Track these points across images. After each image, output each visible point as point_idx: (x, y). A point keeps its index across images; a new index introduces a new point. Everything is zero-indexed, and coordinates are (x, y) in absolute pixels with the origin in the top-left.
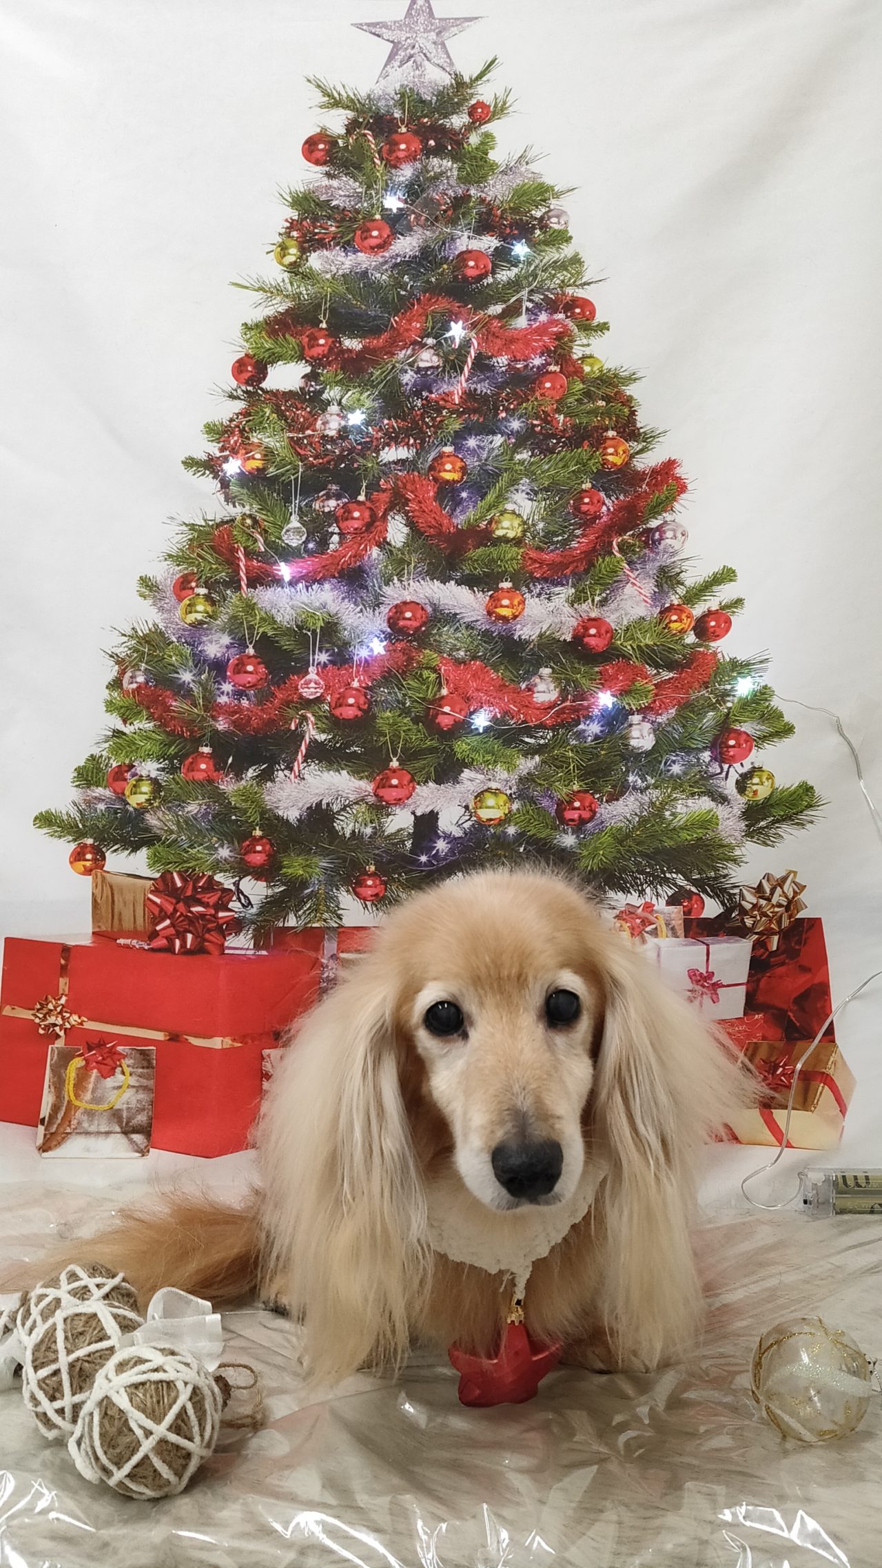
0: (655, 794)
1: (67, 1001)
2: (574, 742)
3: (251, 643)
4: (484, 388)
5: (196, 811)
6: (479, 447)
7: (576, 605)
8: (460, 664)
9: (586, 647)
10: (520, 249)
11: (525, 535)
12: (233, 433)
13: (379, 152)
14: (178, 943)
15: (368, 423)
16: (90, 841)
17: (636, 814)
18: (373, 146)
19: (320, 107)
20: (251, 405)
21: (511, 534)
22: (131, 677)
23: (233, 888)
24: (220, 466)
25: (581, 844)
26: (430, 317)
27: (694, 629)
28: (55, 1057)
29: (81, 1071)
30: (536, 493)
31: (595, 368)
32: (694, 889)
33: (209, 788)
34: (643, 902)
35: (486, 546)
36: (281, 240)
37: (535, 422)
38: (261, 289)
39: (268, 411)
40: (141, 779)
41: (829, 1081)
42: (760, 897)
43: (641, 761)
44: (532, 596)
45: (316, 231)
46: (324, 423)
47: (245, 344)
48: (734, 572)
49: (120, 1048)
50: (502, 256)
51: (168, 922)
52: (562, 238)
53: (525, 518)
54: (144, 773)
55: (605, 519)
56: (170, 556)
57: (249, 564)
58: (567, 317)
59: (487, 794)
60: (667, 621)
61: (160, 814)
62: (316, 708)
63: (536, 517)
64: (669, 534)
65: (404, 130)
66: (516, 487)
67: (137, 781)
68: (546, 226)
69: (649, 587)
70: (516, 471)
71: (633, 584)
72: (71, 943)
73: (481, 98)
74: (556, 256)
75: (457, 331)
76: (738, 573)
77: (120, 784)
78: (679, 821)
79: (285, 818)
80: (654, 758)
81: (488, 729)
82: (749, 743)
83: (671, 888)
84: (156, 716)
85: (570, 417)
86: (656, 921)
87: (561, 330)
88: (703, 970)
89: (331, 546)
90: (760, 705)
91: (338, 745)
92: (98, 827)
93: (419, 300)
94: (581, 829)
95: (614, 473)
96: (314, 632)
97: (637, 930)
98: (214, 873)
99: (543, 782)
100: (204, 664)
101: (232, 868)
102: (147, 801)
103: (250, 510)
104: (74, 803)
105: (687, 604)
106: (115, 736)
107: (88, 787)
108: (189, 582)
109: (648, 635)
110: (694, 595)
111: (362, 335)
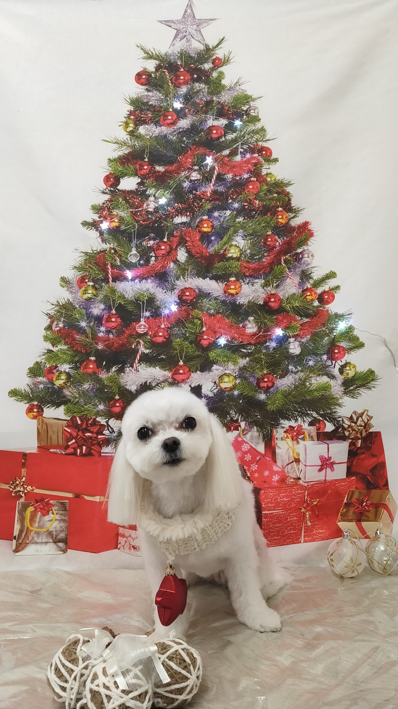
0: (301, 375)
1: (25, 479)
2: (264, 351)
3: (114, 308)
4: (221, 189)
5: (88, 388)
6: (219, 216)
7: (265, 288)
8: (212, 316)
9: (270, 307)
10: (238, 123)
11: (241, 256)
12: (104, 210)
13: (171, 80)
14: (79, 451)
15: (168, 205)
16: (36, 403)
17: (293, 384)
18: (168, 77)
19: (143, 59)
20: (113, 197)
21: (235, 256)
22: (57, 324)
23: (105, 424)
24: (99, 225)
25: (268, 398)
26: (196, 157)
27: (318, 299)
28: (20, 507)
29: (33, 513)
30: (246, 237)
31: (273, 179)
32: (321, 418)
33: (94, 376)
34: (297, 424)
35: (223, 261)
36: (125, 120)
37: (245, 204)
38: (116, 143)
39: (121, 200)
40: (61, 373)
41: (386, 507)
42: (351, 422)
43: (294, 359)
44: (245, 284)
45: (142, 116)
46: (147, 205)
47: (110, 168)
48: (335, 273)
49: (51, 502)
50: (230, 127)
51: (74, 441)
52: (256, 119)
53: (241, 248)
54: (63, 370)
55: (278, 248)
56: (75, 267)
57: (113, 271)
58: (259, 156)
59: (224, 376)
60: (305, 295)
61: (70, 389)
62: (144, 338)
63: (246, 248)
64: (306, 256)
65: (182, 70)
66: (237, 234)
67: (59, 374)
68: (249, 114)
69: (297, 280)
70: (237, 227)
71: (290, 278)
72: (27, 451)
73: (218, 56)
74: (254, 128)
75: (209, 160)
76: (337, 273)
77: (50, 376)
78: (313, 387)
79: (130, 390)
80: (301, 358)
81: (225, 345)
82: (344, 351)
83: (310, 418)
84: (69, 343)
85: (261, 201)
86: (304, 433)
87: (257, 161)
88: (326, 456)
89: (151, 262)
90: (348, 334)
91: (154, 355)
92: (40, 396)
93: (191, 149)
94: (268, 391)
95: (282, 227)
96: (143, 302)
97: (295, 438)
98: (97, 417)
99: (250, 370)
100: (92, 318)
101: (105, 414)
102: (64, 383)
103: (113, 246)
104: (28, 385)
105: (314, 288)
106: (49, 353)
107: (35, 377)
108: (84, 279)
109: (297, 302)
110: (317, 284)
111: (165, 164)
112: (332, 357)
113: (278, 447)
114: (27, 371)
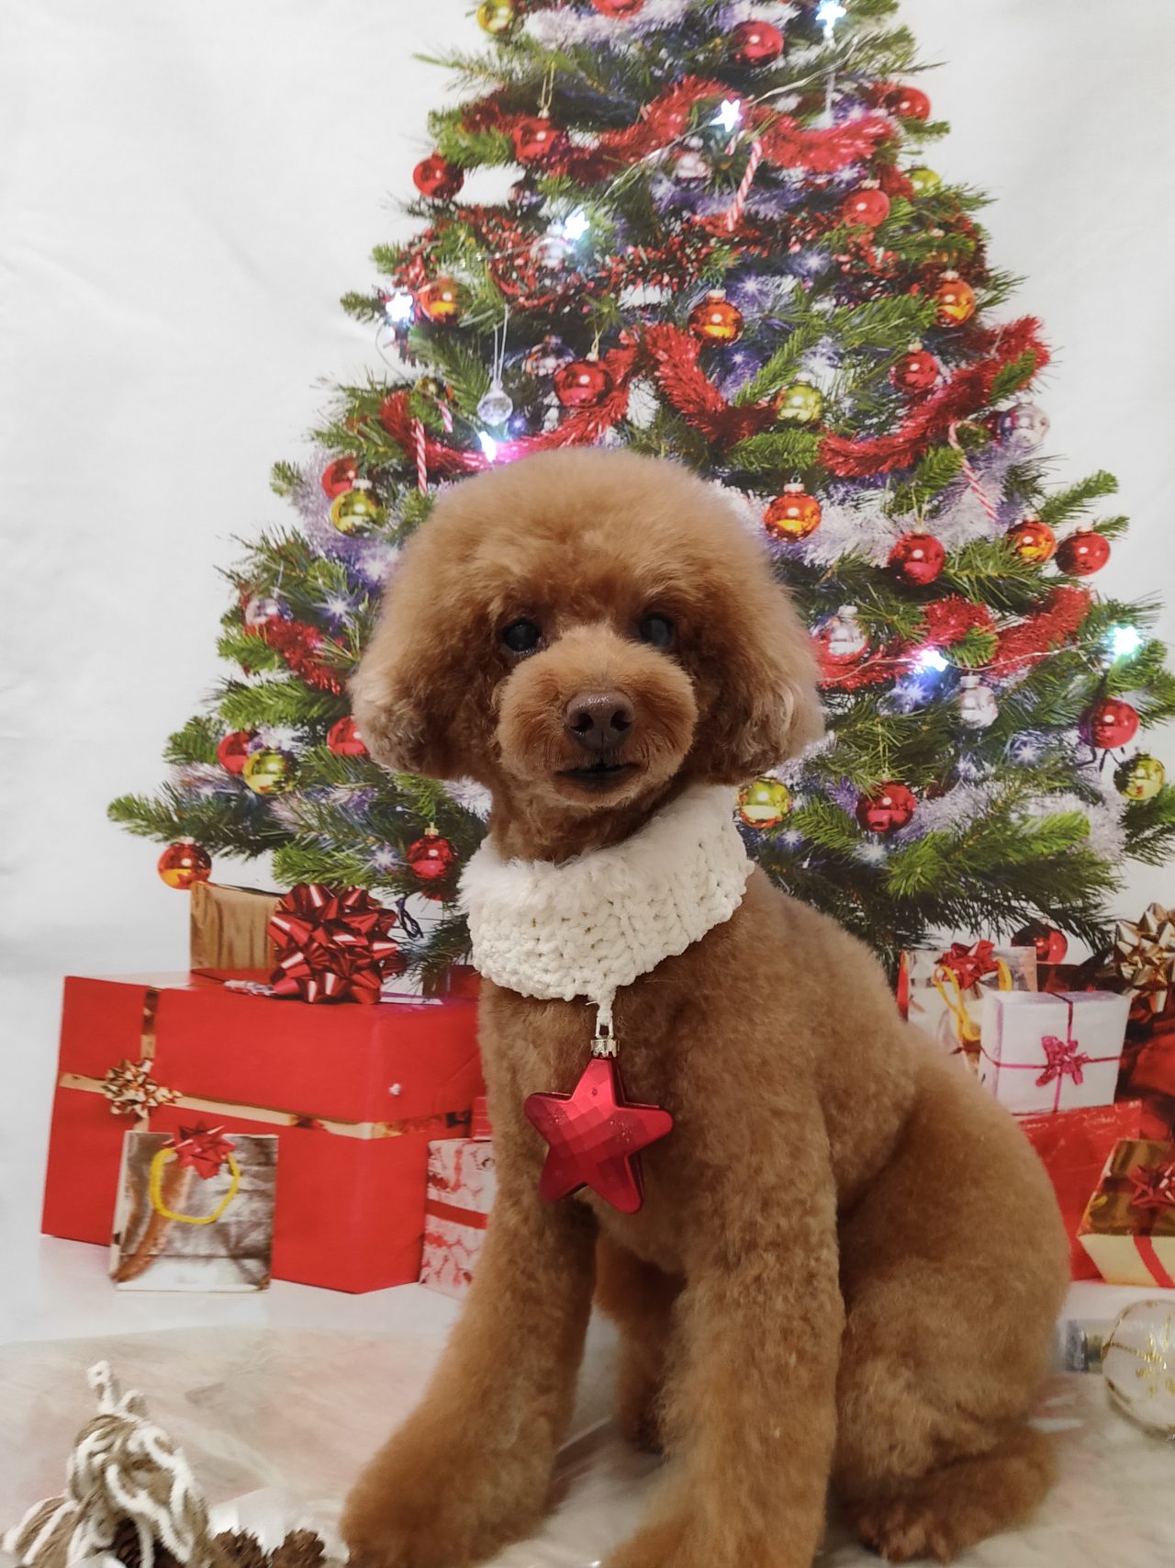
0: (996, 789)
1: (153, 1068)
2: (885, 713)
4: (770, 211)
5: (347, 797)
6: (761, 292)
7: (895, 516)
9: (907, 576)
10: (828, 13)
11: (824, 417)
12: (413, 262)
14: (313, 987)
16: (188, 840)
17: (968, 816)
20: (439, 225)
21: (804, 416)
22: (259, 608)
23: (396, 909)
25: (891, 859)
26: (695, 110)
27: (1056, 556)
28: (135, 1148)
29: (172, 1168)
30: (842, 357)
31: (930, 184)
32: (1052, 924)
33: (365, 767)
34: (978, 940)
35: (767, 431)
37: (843, 258)
38: (457, 64)
39: (462, 234)
40: (267, 752)
42: (1143, 937)
43: (976, 741)
44: (832, 503)
46: (540, 250)
47: (432, 140)
48: (1113, 479)
49: (227, 1137)
50: (801, 29)
51: (299, 957)
53: (825, 393)
54: (273, 744)
55: (940, 393)
56: (319, 434)
57: (431, 449)
58: (890, 114)
59: (758, 785)
60: (1018, 544)
61: (294, 803)
63: (841, 391)
64: (1024, 422)
66: (813, 349)
67: (262, 755)
69: (994, 494)
70: (813, 327)
71: (974, 489)
72: (160, 985)
74: (877, 30)
76: (1118, 478)
77: (234, 761)
78: (1031, 827)
79: (471, 811)
80: (996, 738)
82: (1132, 721)
83: (1019, 921)
84: (293, 662)
85: (893, 251)
86: (996, 967)
87: (881, 131)
88: (1063, 1039)
89: (548, 425)
90: (1147, 668)
92: (201, 821)
93: (680, 84)
94: (891, 836)
95: (954, 330)
97: (968, 980)
98: (369, 888)
99: (839, 770)
100: (363, 588)
101: (395, 880)
102: (277, 783)
103: (436, 370)
104: (167, 787)
105: (1048, 521)
106: (232, 691)
107: (189, 764)
108: (345, 471)
109: (991, 563)
110: (1056, 510)
111: (599, 125)
112: (1094, 738)
113: (918, 1005)
114: (165, 744)
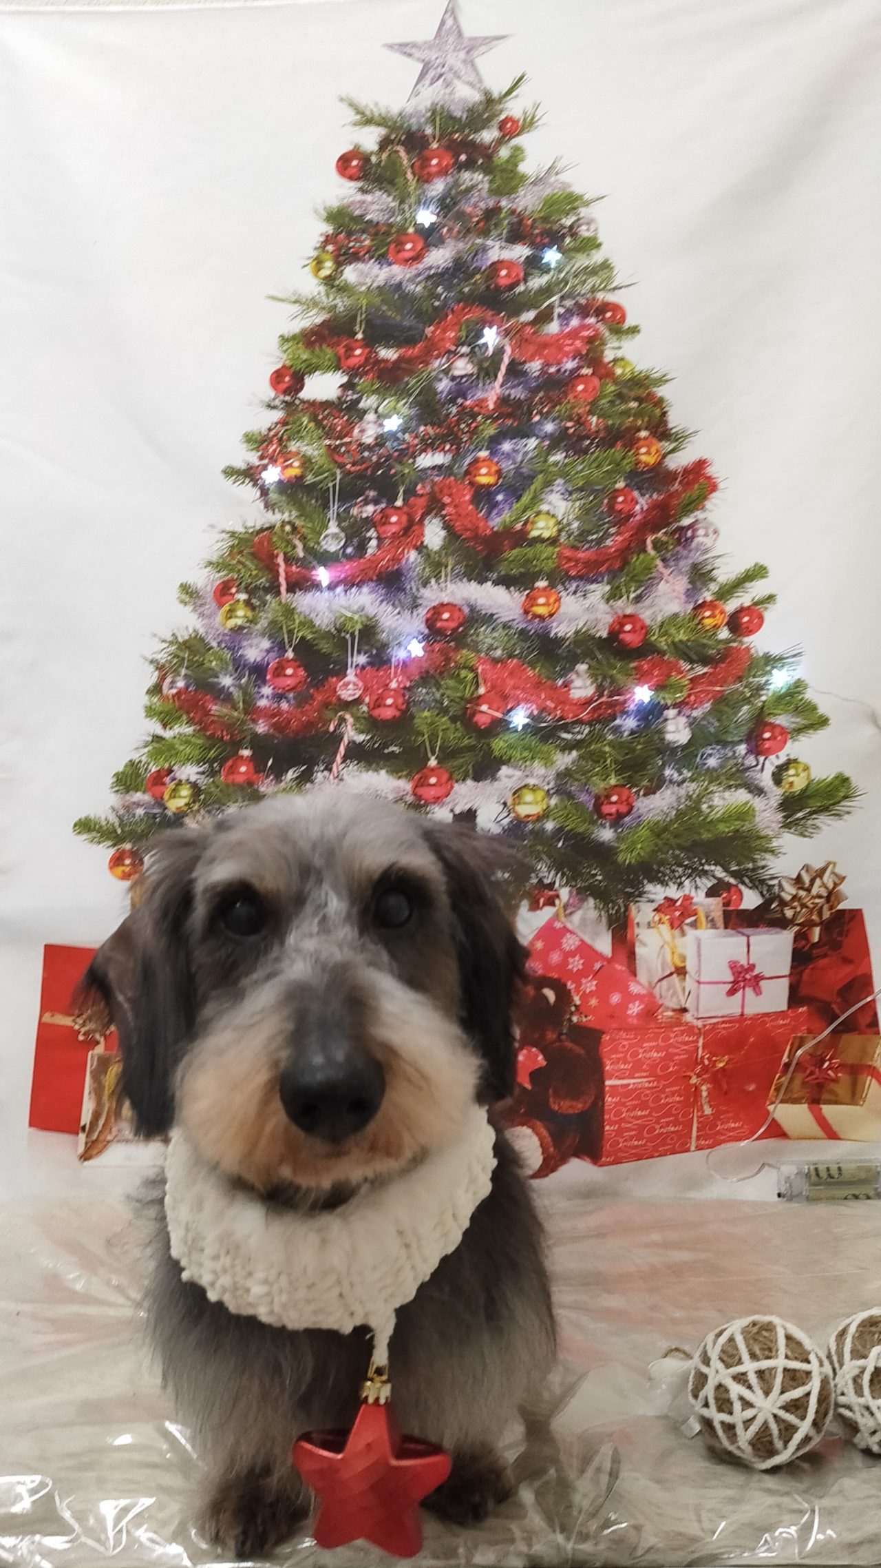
0: (692, 787)
2: (611, 737)
3: (290, 647)
4: (518, 393)
6: (513, 450)
7: (611, 602)
8: (497, 662)
9: (621, 642)
10: (552, 256)
11: (560, 535)
12: (271, 442)
13: (412, 166)
15: (404, 431)
16: (127, 846)
17: (673, 807)
18: (405, 162)
19: (353, 125)
20: (289, 414)
21: (546, 534)
22: (172, 682)
24: (259, 474)
25: (619, 839)
26: (463, 327)
27: (728, 624)
28: (95, 1063)
30: (571, 494)
31: (627, 370)
32: (732, 881)
33: (249, 791)
34: (682, 894)
35: (521, 546)
36: (316, 254)
37: (570, 424)
38: (297, 301)
40: (180, 783)
42: (800, 888)
43: (677, 755)
44: (568, 594)
45: (351, 245)
46: (362, 431)
47: (283, 355)
48: (765, 569)
50: (534, 264)
52: (592, 244)
53: (560, 518)
54: (184, 777)
55: (639, 517)
56: (210, 563)
57: (289, 569)
58: (598, 321)
59: (525, 791)
60: (701, 617)
61: (199, 818)
62: (355, 709)
63: (571, 517)
64: (701, 532)
65: (435, 146)
66: (551, 488)
67: (177, 785)
68: (576, 234)
69: (682, 584)
70: (550, 473)
71: (667, 581)
73: (510, 113)
74: (586, 263)
75: (491, 337)
76: (770, 568)
77: (159, 789)
78: (716, 814)
80: (691, 752)
81: (526, 726)
82: (784, 736)
83: (710, 880)
84: (196, 720)
85: (604, 419)
86: (695, 913)
87: (592, 334)
88: (744, 962)
89: (370, 551)
90: (793, 698)
91: (376, 745)
92: (136, 832)
93: (452, 310)
94: (618, 823)
95: (648, 472)
96: (353, 635)
97: (677, 923)
99: (580, 778)
100: (244, 668)
102: (186, 805)
103: (290, 516)
104: (113, 809)
105: (720, 600)
106: (155, 741)
107: (128, 793)
108: (230, 588)
109: (682, 631)
110: (727, 592)
111: (398, 345)
113: (641, 942)
114: (110, 780)
